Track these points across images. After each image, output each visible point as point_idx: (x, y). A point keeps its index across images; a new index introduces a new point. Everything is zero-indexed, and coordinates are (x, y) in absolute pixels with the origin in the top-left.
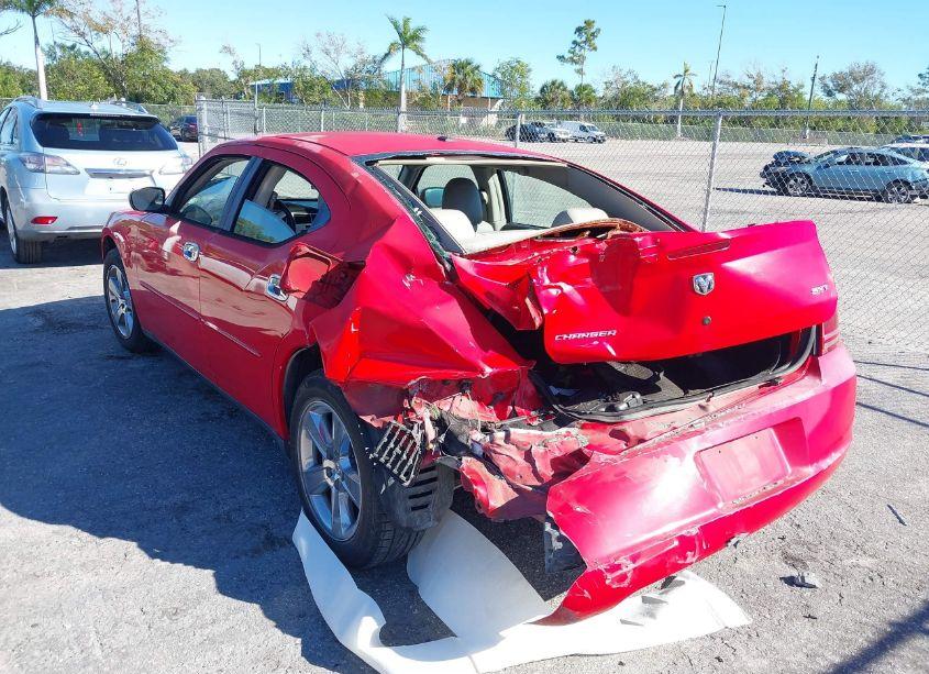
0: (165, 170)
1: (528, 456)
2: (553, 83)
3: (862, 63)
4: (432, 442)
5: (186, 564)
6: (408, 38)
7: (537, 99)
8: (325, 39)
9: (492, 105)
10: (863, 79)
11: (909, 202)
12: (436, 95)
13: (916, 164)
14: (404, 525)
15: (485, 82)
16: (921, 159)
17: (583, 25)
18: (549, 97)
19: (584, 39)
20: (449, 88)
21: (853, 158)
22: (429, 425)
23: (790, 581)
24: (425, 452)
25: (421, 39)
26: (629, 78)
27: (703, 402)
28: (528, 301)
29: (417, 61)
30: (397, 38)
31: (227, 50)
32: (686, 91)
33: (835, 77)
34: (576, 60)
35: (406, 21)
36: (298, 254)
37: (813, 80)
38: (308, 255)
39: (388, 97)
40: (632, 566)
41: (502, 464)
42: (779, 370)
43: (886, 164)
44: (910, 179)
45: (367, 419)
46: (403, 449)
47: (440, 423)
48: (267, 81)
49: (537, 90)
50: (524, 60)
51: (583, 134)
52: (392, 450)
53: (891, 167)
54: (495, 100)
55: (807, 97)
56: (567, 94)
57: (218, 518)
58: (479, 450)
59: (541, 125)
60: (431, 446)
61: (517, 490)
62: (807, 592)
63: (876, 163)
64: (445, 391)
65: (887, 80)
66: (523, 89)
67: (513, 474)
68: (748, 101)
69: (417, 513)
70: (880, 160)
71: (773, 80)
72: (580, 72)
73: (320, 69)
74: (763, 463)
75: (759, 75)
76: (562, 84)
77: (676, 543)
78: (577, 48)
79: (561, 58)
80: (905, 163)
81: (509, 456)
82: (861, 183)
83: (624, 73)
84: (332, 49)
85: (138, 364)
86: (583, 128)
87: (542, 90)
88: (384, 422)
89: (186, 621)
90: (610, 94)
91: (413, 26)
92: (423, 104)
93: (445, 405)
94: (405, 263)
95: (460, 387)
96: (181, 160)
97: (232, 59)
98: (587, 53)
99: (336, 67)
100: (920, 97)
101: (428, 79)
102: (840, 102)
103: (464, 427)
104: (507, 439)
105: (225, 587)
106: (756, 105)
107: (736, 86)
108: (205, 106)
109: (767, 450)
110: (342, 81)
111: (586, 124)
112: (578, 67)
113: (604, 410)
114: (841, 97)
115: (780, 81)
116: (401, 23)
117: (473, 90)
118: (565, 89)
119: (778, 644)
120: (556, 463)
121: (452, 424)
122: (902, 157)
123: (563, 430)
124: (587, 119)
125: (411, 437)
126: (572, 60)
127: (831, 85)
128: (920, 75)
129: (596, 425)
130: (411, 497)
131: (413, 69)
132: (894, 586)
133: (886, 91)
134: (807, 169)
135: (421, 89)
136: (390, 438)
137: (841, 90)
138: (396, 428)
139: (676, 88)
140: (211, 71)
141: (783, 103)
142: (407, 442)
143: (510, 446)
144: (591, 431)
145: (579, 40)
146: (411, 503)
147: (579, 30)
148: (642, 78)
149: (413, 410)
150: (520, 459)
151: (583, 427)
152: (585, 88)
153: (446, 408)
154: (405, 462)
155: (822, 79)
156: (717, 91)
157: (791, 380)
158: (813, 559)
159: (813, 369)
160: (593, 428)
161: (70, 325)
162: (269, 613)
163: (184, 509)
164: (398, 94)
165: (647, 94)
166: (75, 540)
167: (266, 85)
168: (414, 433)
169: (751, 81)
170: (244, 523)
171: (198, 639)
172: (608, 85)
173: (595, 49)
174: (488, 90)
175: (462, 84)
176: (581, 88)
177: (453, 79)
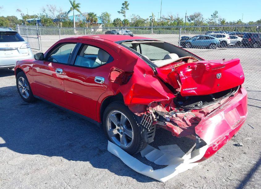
0: (21, 47)
1: (183, 120)
2: (117, 19)
3: (197, 13)
4: (155, 119)
5: (80, 161)
6: (75, 7)
7: (113, 24)
8: (50, 7)
9: (100, 25)
10: (197, 17)
11: (215, 49)
12: (84, 23)
13: (216, 38)
14: (147, 142)
15: (98, 19)
16: (217, 37)
17: (124, 3)
18: (116, 23)
19: (125, 6)
20: (88, 21)
21: (201, 38)
22: (153, 115)
23: (236, 145)
24: (154, 122)
25: (78, 7)
26: (138, 17)
27: (219, 102)
28: (178, 81)
29: (78, 13)
30: (71, 6)
31: (18, 10)
32: (153, 20)
33: (191, 17)
34: (123, 12)
35: (74, 1)
36: (113, 70)
37: (186, 17)
38: (116, 70)
39: (70, 24)
40: (218, 145)
41: (177, 123)
42: (233, 92)
43: (209, 39)
44: (215, 43)
45: (136, 114)
46: (148, 121)
47: (156, 113)
48: (32, 19)
49: (113, 21)
50: (109, 13)
51: (126, 33)
52: (145, 122)
53: (210, 40)
54: (100, 24)
55: (184, 22)
56: (121, 22)
57: (82, 147)
58: (169, 120)
59: (115, 31)
60: (155, 120)
61: (183, 129)
62: (241, 147)
63: (207, 39)
64: (155, 105)
65: (203, 17)
66: (109, 21)
67: (181, 125)
68: (169, 23)
69: (150, 138)
70: (207, 38)
71: (175, 17)
72: (124, 16)
73: (49, 16)
74: (235, 116)
75: (172, 16)
76: (120, 19)
77: (225, 138)
78: (123, 9)
79: (119, 12)
80: (214, 38)
81: (178, 120)
82: (204, 44)
83: (136, 16)
84: (52, 10)
85: (32, 106)
86: (127, 32)
87: (114, 21)
88: (141, 115)
89: (90, 176)
90: (133, 22)
91: (76, 3)
92: (81, 25)
93: (155, 108)
94: (143, 71)
95: (158, 104)
96: (26, 44)
97: (20, 13)
98: (126, 10)
99: (54, 15)
100: (211, 21)
101: (82, 18)
102: (192, 23)
103: (163, 114)
104: (176, 116)
105: (95, 165)
106: (171, 24)
107: (166, 19)
108: (19, 27)
109: (235, 113)
110: (56, 19)
111: (127, 30)
112: (124, 14)
113: (194, 106)
114: (192, 22)
115: (177, 18)
116: (73, 2)
117: (95, 21)
118: (120, 21)
119: (240, 160)
120: (190, 121)
121: (160, 114)
122: (213, 37)
123: (187, 112)
124: (127, 29)
125: (150, 118)
126: (122, 12)
127: (190, 18)
128: (211, 15)
129: (195, 110)
130: (148, 134)
131: (77, 16)
132: (258, 143)
133: (203, 20)
134: (190, 41)
135: (80, 22)
136: (144, 119)
137: (192, 20)
138: (146, 116)
139: (150, 20)
140: (12, 17)
141: (178, 24)
142: (149, 119)
143: (178, 118)
144: (194, 112)
145: (123, 7)
146: (148, 136)
147: (123, 4)
148: (141, 17)
149: (149, 111)
150: (181, 121)
151: (192, 111)
152: (126, 20)
153: (156, 109)
154: (149, 125)
155: (188, 17)
156: (161, 21)
157: (236, 95)
158: (238, 139)
159: (240, 92)
160: (195, 111)
161: (4, 96)
162: (112, 171)
163: (71, 146)
164: (73, 23)
165: (143, 22)
166: (44, 158)
167: (32, 21)
168: (150, 116)
169: (170, 18)
170: (90, 147)
171: (96, 181)
172: (132, 19)
173: (128, 9)
174: (99, 21)
175: (91, 20)
176: (125, 20)
177: (89, 18)
